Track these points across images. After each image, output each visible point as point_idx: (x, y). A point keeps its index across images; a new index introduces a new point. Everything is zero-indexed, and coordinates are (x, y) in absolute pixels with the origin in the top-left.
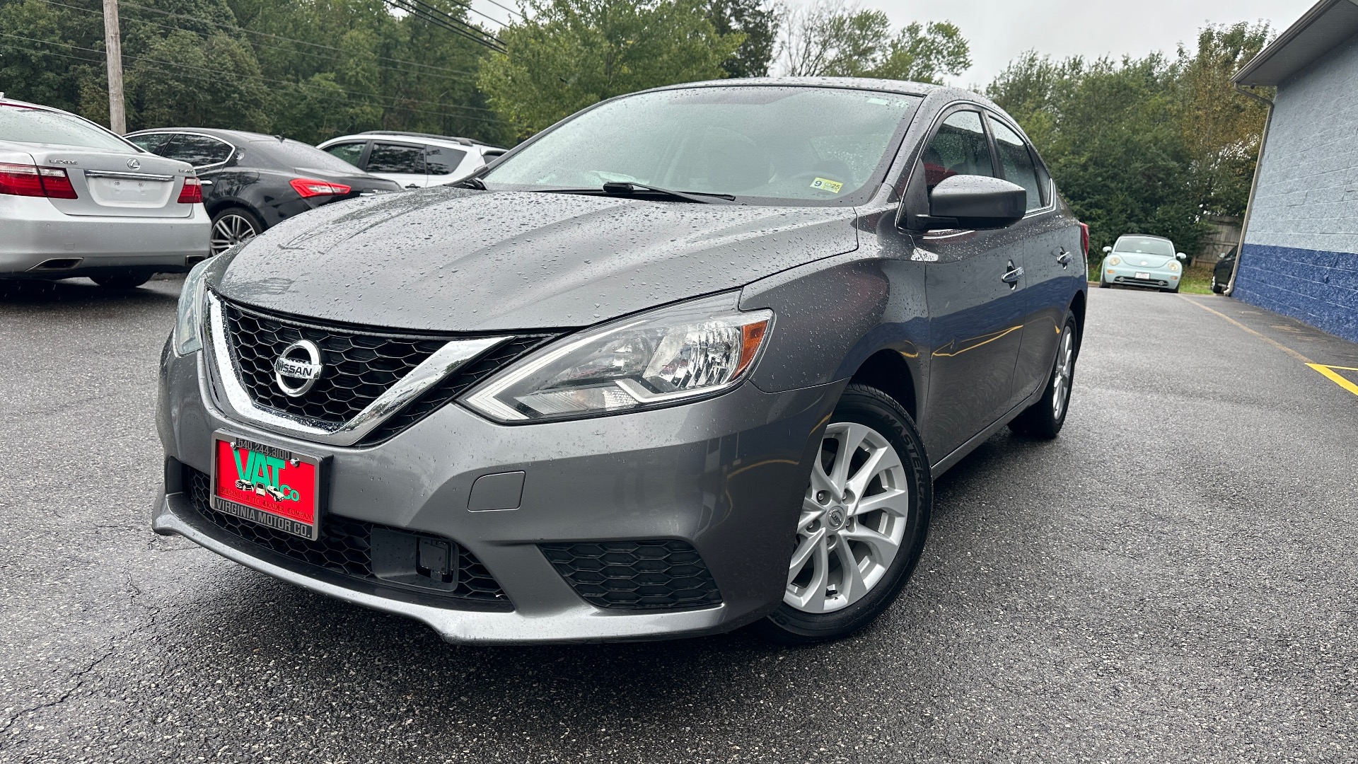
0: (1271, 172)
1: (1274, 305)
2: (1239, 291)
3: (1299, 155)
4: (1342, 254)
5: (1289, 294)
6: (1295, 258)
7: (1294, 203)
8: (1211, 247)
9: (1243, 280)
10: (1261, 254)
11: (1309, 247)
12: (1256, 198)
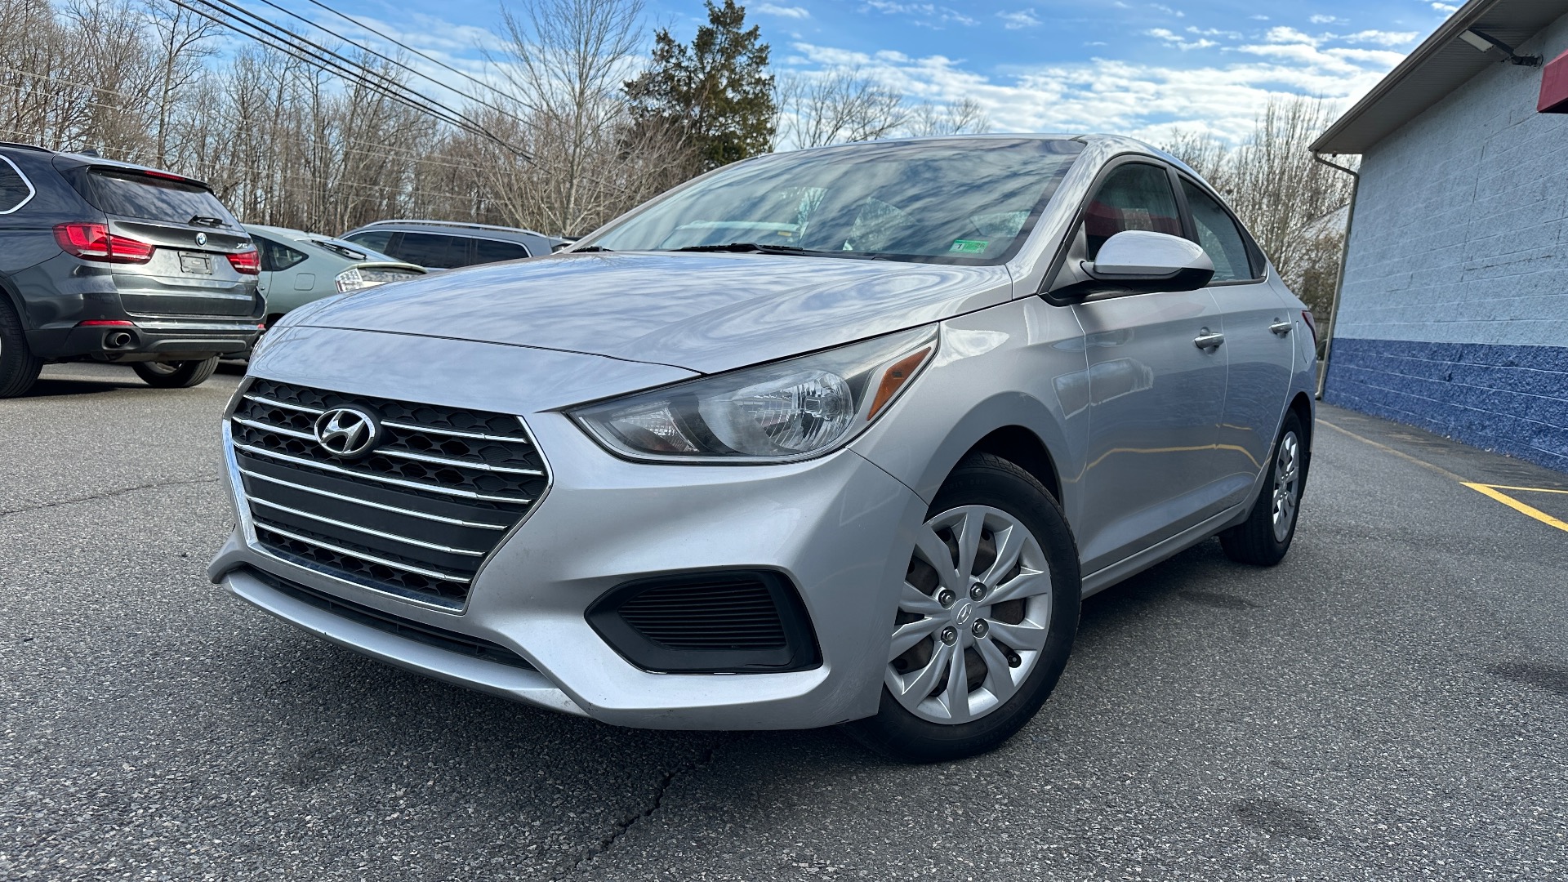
1: (1379, 409)
2: (1331, 394)
3: (1396, 230)
4: (1467, 346)
5: (1398, 396)
6: (1403, 352)
7: (1395, 287)
9: (1335, 381)
10: (1356, 350)
11: (1421, 339)
12: (1345, 284)
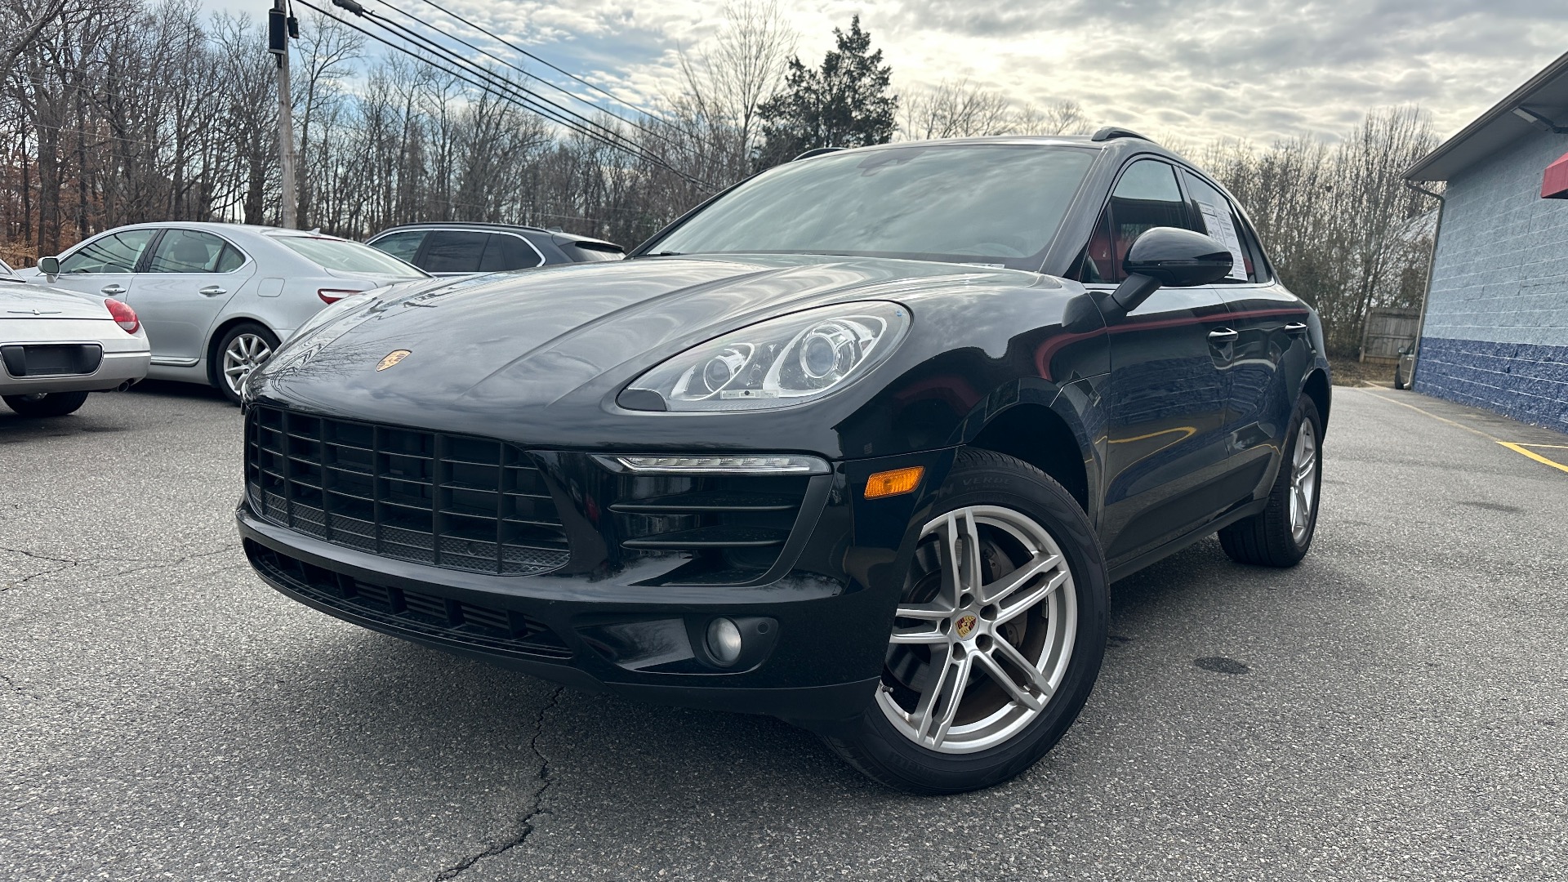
0: (1446, 266)
1: (1457, 395)
2: (1420, 384)
3: (1473, 250)
4: (1519, 346)
5: (1471, 385)
6: (1476, 349)
7: (1471, 297)
8: (1380, 341)
9: (1423, 373)
10: (1441, 347)
11: (1488, 339)
12: (1432, 291)
